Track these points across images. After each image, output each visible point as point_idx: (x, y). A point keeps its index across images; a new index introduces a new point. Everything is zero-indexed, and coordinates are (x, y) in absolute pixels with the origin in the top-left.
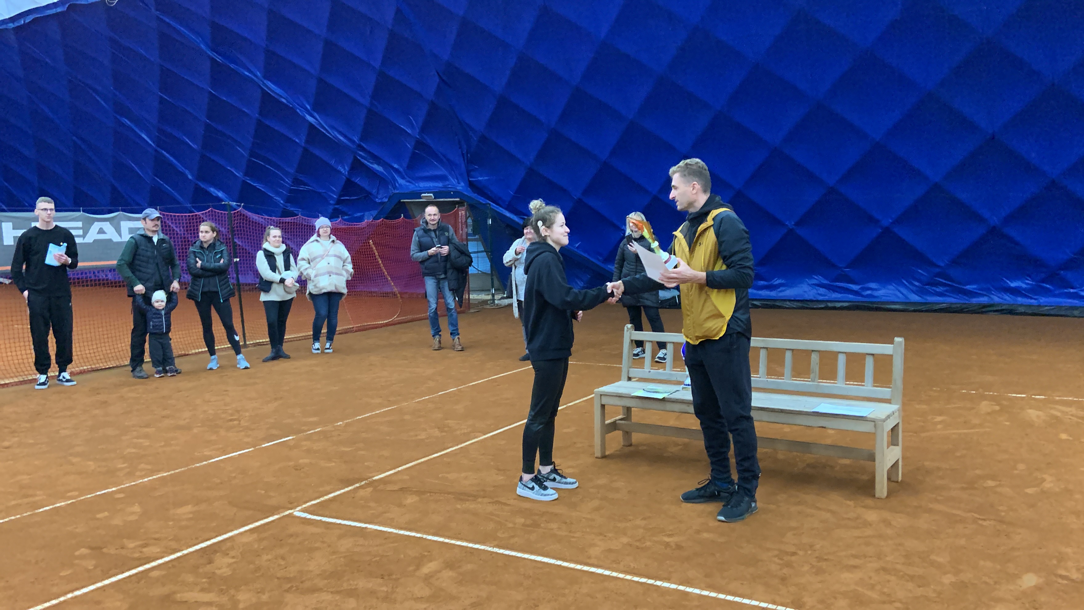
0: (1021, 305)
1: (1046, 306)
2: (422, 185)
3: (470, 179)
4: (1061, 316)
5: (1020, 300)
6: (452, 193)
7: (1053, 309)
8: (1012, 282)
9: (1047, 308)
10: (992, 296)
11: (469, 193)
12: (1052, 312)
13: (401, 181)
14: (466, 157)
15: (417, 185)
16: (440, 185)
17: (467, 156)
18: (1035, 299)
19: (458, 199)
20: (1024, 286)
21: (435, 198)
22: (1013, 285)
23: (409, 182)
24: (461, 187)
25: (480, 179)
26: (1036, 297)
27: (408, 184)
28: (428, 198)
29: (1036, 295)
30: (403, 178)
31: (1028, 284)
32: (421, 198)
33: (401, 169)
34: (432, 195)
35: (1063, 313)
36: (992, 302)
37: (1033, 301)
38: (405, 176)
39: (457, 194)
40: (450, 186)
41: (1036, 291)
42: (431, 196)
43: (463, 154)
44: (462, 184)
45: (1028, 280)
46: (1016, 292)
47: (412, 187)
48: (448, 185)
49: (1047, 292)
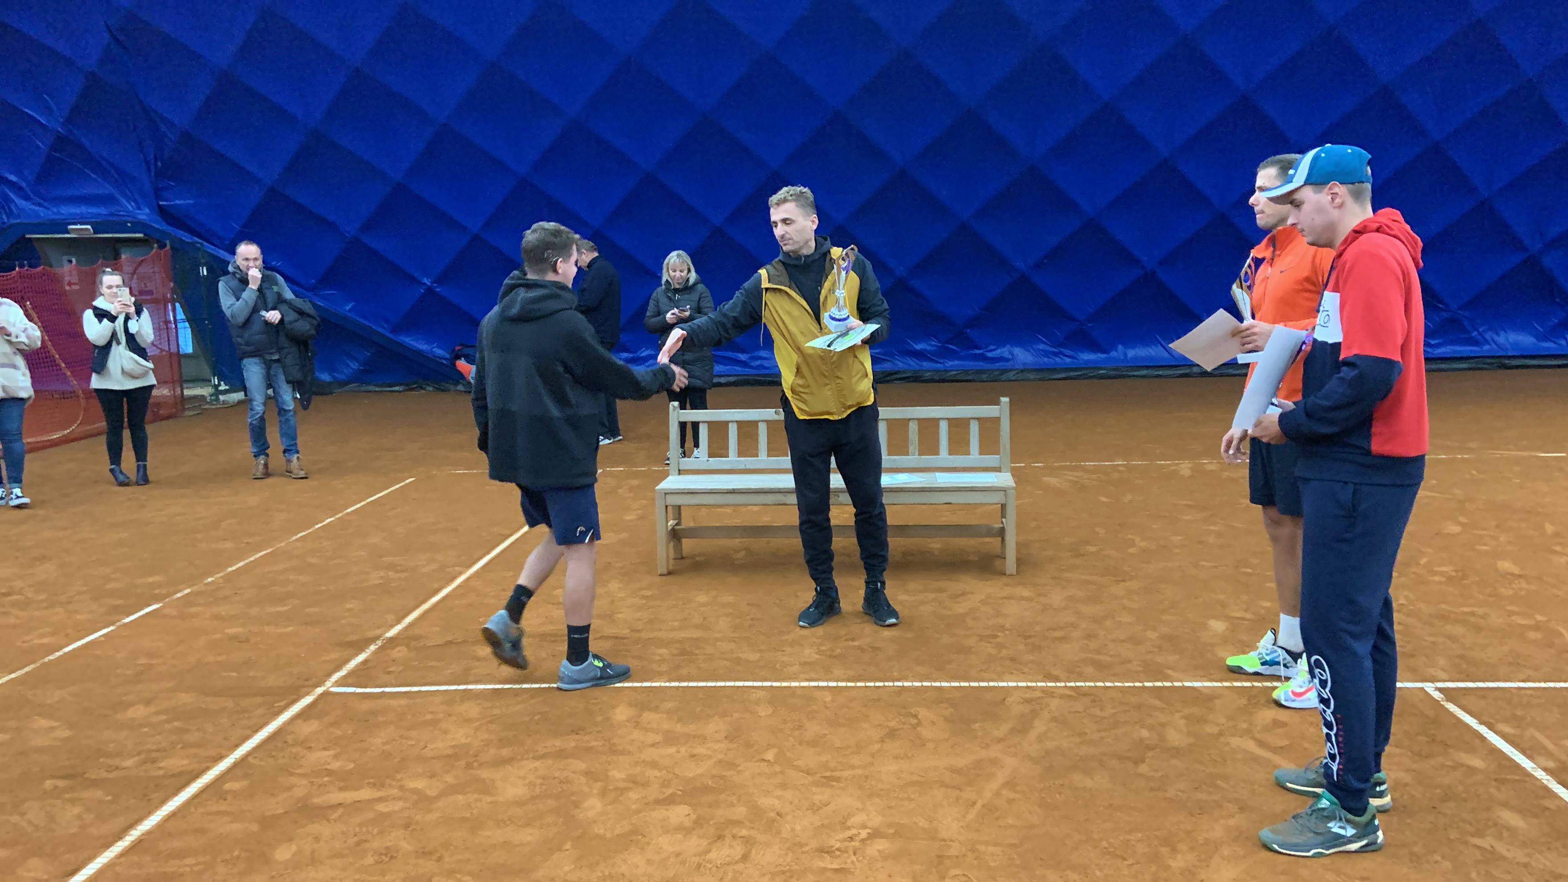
0: (928, 371)
1: (952, 371)
2: (67, 210)
3: (161, 203)
4: (967, 381)
5: (926, 365)
6: (129, 225)
7: (960, 373)
8: (916, 344)
9: (954, 373)
10: (897, 362)
11: (160, 225)
12: (959, 378)
13: (21, 203)
14: (152, 167)
15: (55, 210)
16: (103, 211)
17: (156, 165)
18: (941, 363)
19: (140, 235)
20: (928, 348)
21: (95, 233)
22: (919, 347)
23: (39, 205)
24: (144, 214)
25: (177, 202)
26: (941, 361)
27: (36, 208)
28: (81, 232)
29: (944, 358)
30: (27, 198)
31: (931, 345)
32: (68, 232)
33: (24, 185)
34: (89, 227)
35: (970, 378)
36: (896, 369)
37: (938, 365)
38: (32, 196)
39: (137, 226)
40: (122, 213)
41: (944, 353)
42: (87, 229)
43: (147, 162)
44: (147, 211)
45: (934, 341)
46: (920, 355)
47: (44, 213)
48: (120, 211)
49: (952, 355)
